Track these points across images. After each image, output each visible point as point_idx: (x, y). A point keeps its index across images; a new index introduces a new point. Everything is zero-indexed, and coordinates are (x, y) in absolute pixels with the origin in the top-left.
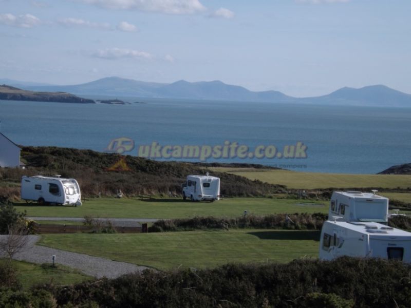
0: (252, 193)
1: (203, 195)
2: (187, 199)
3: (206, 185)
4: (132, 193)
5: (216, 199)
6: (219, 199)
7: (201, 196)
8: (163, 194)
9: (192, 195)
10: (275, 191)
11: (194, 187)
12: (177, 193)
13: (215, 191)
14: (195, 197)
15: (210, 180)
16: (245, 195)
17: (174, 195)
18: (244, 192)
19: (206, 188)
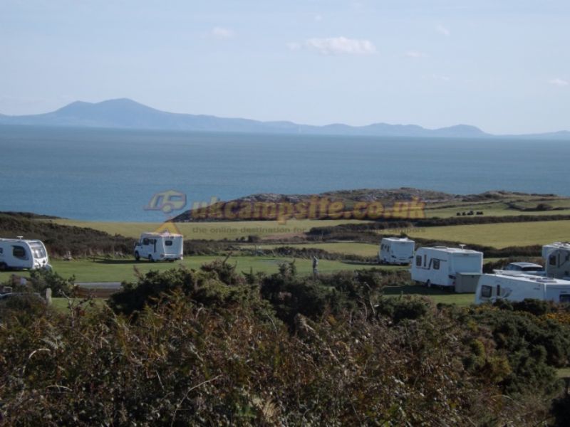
0: (203, 251)
1: (165, 255)
2: (141, 259)
3: (169, 243)
4: (78, 254)
5: (179, 259)
6: (182, 258)
7: (163, 256)
8: (110, 254)
9: (150, 255)
10: (226, 248)
11: (153, 245)
12: (123, 253)
13: (180, 250)
14: (155, 257)
15: (172, 237)
16: (196, 254)
17: (120, 256)
18: (195, 250)
19: (168, 247)
